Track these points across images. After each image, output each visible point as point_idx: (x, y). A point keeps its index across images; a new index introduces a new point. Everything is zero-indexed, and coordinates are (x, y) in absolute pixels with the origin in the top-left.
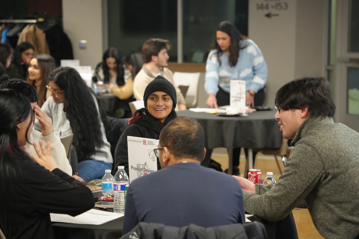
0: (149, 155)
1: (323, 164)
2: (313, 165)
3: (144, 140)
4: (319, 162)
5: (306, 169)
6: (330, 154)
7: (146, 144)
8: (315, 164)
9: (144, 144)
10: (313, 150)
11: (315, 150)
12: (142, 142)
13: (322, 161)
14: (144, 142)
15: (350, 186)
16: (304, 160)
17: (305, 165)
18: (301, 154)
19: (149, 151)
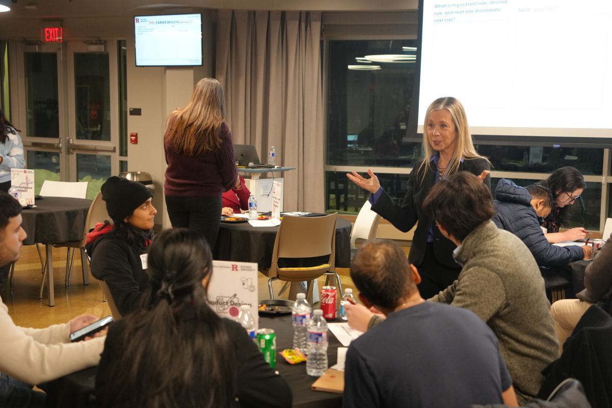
0: (244, 284)
1: (507, 294)
2: (496, 294)
3: (233, 266)
4: (502, 291)
5: (488, 299)
6: (513, 281)
7: (237, 270)
8: (498, 294)
9: (233, 270)
10: (497, 277)
11: (499, 277)
12: (230, 267)
13: (506, 290)
14: (234, 268)
15: (529, 318)
16: (486, 289)
17: (488, 295)
18: (483, 282)
19: (243, 279)
